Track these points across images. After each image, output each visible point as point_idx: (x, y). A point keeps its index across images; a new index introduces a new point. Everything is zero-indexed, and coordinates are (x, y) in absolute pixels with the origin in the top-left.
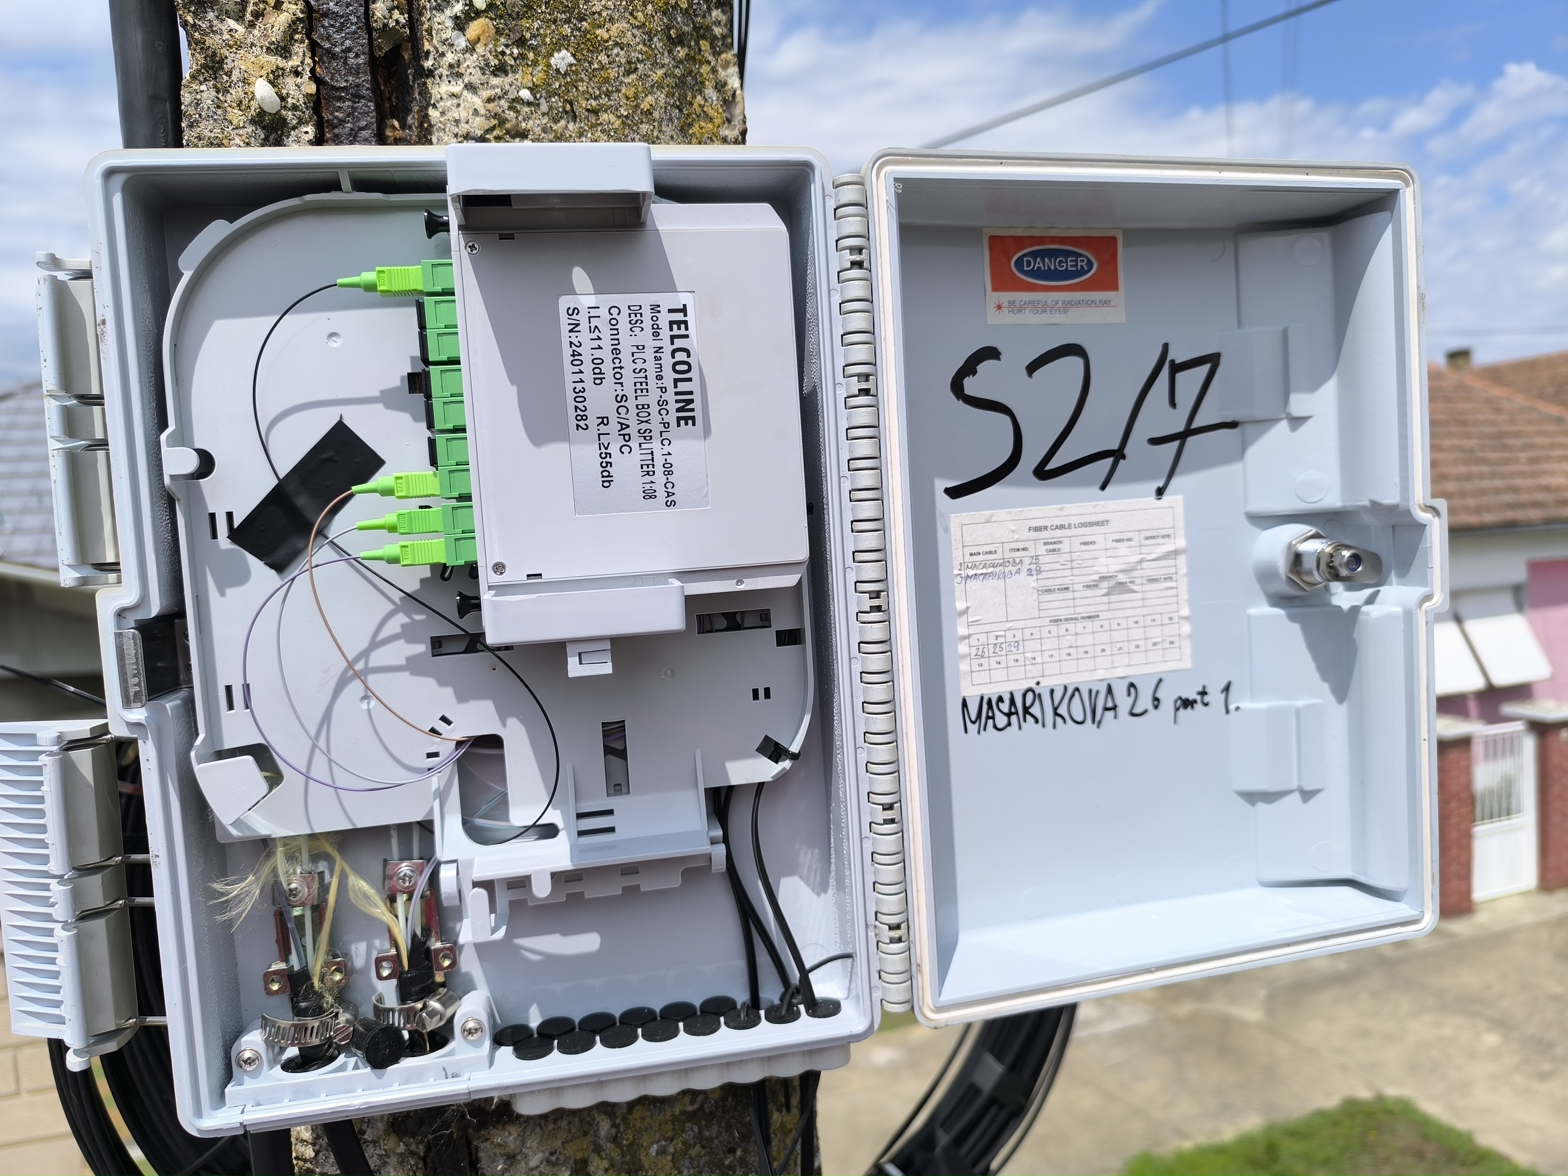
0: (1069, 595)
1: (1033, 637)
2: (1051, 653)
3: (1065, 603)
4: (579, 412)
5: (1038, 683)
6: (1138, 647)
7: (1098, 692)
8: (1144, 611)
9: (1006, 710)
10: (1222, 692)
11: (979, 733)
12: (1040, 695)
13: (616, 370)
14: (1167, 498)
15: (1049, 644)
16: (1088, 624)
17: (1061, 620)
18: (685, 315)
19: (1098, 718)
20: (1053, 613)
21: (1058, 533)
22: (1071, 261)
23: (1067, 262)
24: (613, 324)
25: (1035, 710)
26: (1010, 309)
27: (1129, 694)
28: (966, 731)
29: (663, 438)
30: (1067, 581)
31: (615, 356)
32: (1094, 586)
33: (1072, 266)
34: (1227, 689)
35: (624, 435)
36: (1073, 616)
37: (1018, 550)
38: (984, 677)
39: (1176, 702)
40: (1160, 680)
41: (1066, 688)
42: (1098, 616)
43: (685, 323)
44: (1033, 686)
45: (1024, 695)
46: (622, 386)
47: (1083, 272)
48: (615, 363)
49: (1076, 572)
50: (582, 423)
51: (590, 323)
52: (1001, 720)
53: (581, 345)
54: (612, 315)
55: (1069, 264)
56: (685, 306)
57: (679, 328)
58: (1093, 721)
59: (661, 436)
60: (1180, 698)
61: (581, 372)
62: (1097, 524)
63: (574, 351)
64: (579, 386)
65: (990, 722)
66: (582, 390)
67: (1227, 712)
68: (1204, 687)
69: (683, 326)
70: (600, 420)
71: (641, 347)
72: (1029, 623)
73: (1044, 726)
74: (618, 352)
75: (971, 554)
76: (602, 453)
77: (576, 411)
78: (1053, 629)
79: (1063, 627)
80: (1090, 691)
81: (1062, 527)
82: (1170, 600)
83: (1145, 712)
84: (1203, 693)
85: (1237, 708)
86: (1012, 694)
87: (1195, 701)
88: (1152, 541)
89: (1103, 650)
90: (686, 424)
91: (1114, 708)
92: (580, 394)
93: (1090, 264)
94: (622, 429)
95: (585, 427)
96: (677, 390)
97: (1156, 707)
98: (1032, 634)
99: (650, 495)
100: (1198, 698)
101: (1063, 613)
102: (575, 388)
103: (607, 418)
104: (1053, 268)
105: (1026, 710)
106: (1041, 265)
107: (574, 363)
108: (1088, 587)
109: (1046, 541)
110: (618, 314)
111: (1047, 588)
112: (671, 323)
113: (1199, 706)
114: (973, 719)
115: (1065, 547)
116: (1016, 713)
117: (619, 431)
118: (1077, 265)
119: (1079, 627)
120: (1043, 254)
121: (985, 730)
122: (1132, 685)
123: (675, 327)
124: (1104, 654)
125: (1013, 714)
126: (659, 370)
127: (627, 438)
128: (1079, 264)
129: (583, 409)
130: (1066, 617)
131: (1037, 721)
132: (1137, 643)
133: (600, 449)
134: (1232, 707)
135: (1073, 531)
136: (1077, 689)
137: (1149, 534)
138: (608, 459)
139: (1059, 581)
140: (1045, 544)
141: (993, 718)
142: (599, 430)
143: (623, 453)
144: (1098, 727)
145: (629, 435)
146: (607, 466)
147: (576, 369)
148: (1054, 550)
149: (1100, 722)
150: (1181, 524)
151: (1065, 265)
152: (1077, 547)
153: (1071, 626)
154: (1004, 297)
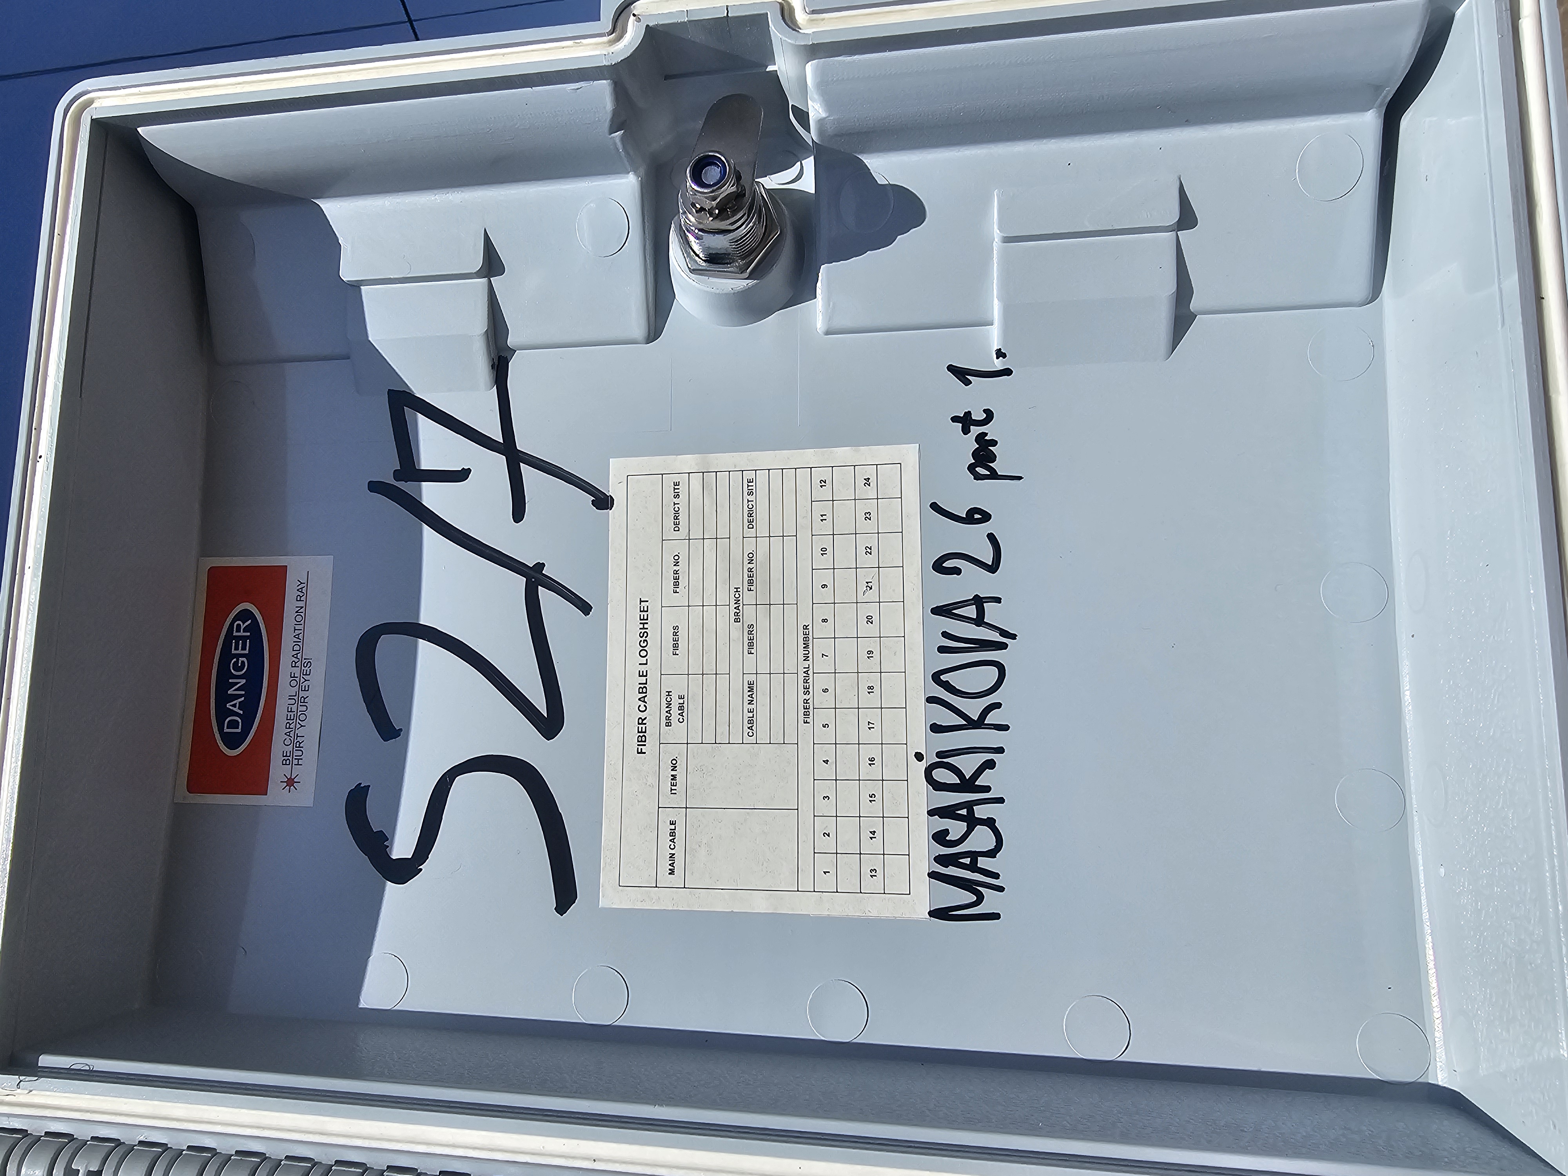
0: (762, 683)
1: (831, 760)
2: (864, 726)
3: (777, 691)
5: (919, 757)
6: (869, 551)
7: (945, 635)
8: (804, 536)
9: (963, 826)
10: (967, 383)
11: (1001, 889)
12: (939, 754)
14: (614, 490)
15: (847, 729)
16: (818, 647)
17: (806, 701)
19: (996, 637)
20: (791, 716)
21: (653, 697)
22: (237, 648)
23: (238, 656)
25: (968, 765)
26: (295, 762)
27: (957, 571)
28: (996, 916)
30: (738, 684)
32: (750, 632)
33: (244, 648)
34: (962, 374)
36: (802, 675)
37: (674, 777)
38: (896, 865)
39: (978, 477)
40: (935, 507)
41: (931, 700)
42: (806, 627)
44: (923, 765)
45: (938, 786)
47: (254, 628)
49: (723, 668)
52: (981, 839)
55: (240, 652)
58: (1004, 646)
60: (971, 468)
62: (644, 621)
65: (982, 862)
67: (1007, 372)
68: (955, 419)
72: (806, 765)
73: (1000, 750)
75: (672, 872)
78: (820, 717)
79: (818, 699)
80: (942, 650)
81: (643, 689)
82: (789, 485)
83: (991, 537)
84: (966, 421)
85: (1001, 355)
86: (931, 813)
87: (980, 438)
88: (683, 518)
89: (869, 620)
91: (979, 602)
93: (245, 615)
97: (986, 517)
98: (826, 762)
100: (975, 430)
101: (794, 697)
104: (243, 681)
105: (967, 784)
106: (237, 701)
108: (751, 645)
109: (664, 721)
111: (746, 725)
113: (991, 431)
114: (973, 898)
115: (677, 686)
116: (969, 805)
118: (244, 638)
119: (820, 665)
120: (223, 698)
121: (996, 876)
122: (939, 566)
124: (875, 619)
125: (971, 812)
128: (242, 633)
130: (801, 690)
131: (990, 764)
132: (862, 550)
134: (999, 364)
135: (652, 668)
136: (936, 677)
137: (669, 522)
139: (736, 701)
140: (668, 725)
141: (974, 855)
144: (1013, 637)
148: (681, 708)
149: (1004, 633)
150: (657, 463)
152: (678, 663)
153: (818, 682)
154: (277, 771)
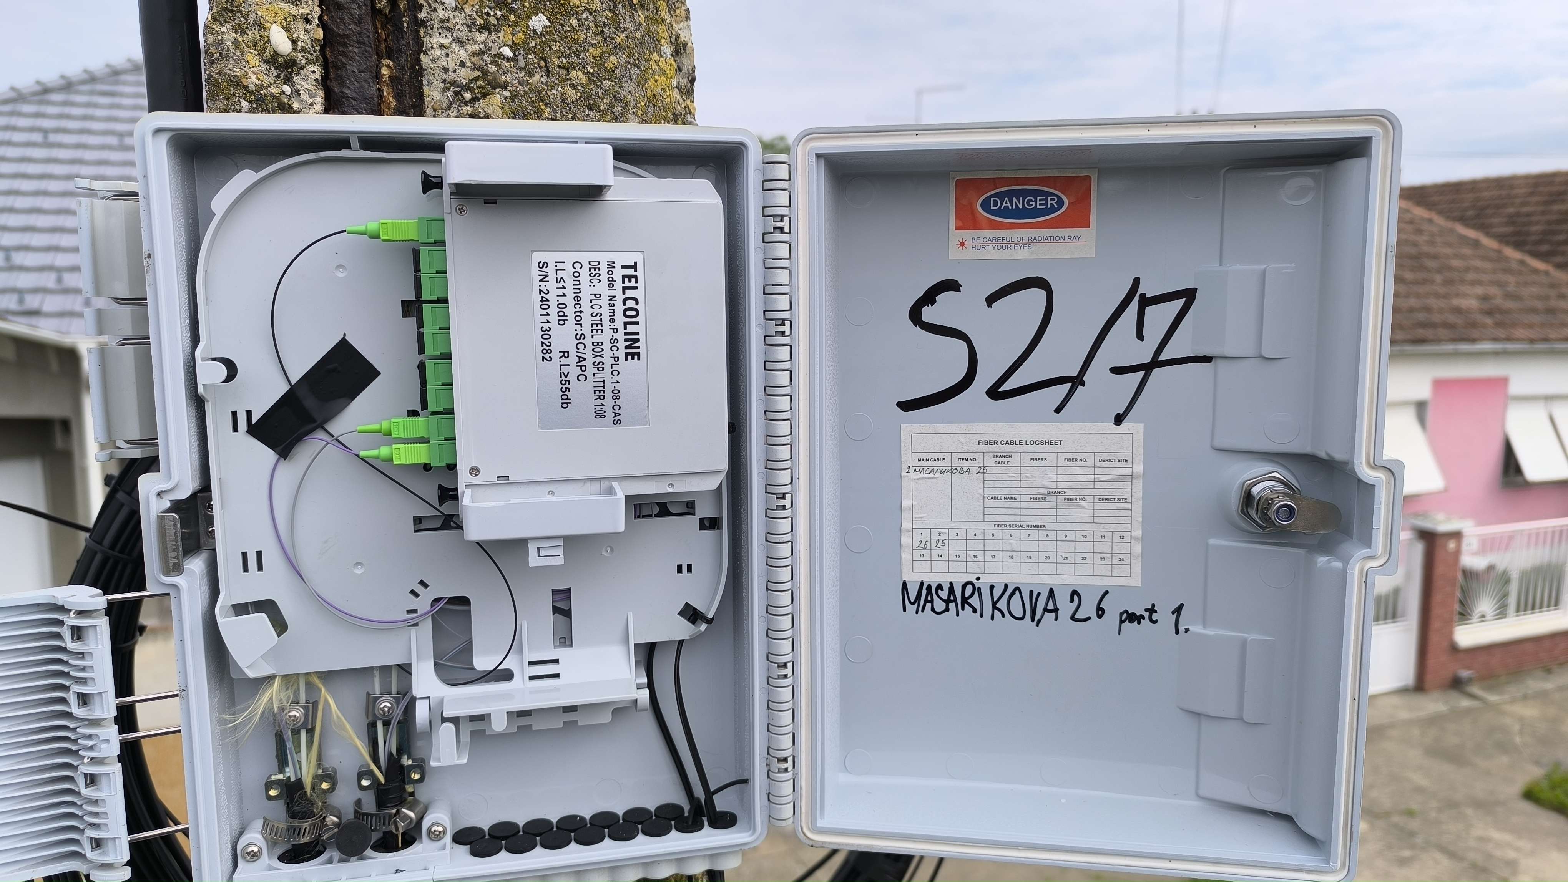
0: (1017, 504)
1: (976, 538)
2: (993, 553)
3: (1010, 511)
4: (545, 347)
5: (978, 579)
6: (1084, 559)
7: (1039, 594)
8: (1094, 527)
9: (945, 598)
10: (1173, 613)
11: (917, 613)
12: (979, 588)
13: (577, 314)
14: (1125, 426)
15: (991, 545)
16: (1034, 533)
17: (1006, 526)
18: (636, 271)
19: (1037, 617)
20: (998, 518)
21: (1008, 448)
22: (1040, 200)
23: (1036, 201)
24: (576, 277)
25: (974, 601)
26: (974, 246)
27: (1072, 601)
28: (905, 610)
29: (613, 369)
30: (1014, 491)
31: (576, 302)
32: (1042, 498)
33: (1040, 205)
34: (1178, 610)
35: (581, 366)
36: (1019, 524)
37: (967, 460)
38: (926, 566)
39: (1121, 614)
40: (1107, 592)
41: (1006, 586)
42: (1044, 526)
43: (636, 277)
44: (974, 581)
45: (964, 587)
46: (581, 327)
47: (1053, 210)
48: (576, 308)
49: (1023, 484)
50: (547, 356)
51: (557, 275)
52: (939, 605)
53: (548, 293)
54: (575, 268)
55: (1038, 202)
56: (635, 263)
57: (630, 281)
58: (1033, 620)
59: (612, 368)
60: (1126, 612)
61: (548, 314)
62: (1050, 443)
63: (542, 297)
64: (546, 326)
65: (929, 605)
66: (548, 329)
67: (1177, 632)
68: (1153, 605)
69: (633, 280)
70: (562, 354)
71: (598, 296)
72: (973, 525)
73: (981, 616)
74: (579, 299)
75: (919, 460)
76: (562, 380)
77: (543, 346)
78: (998, 533)
79: (1006, 533)
80: (1031, 592)
81: (1012, 443)
82: (1122, 520)
83: (1089, 618)
84: (1152, 610)
85: (1187, 630)
86: (951, 583)
87: (1143, 617)
88: (1107, 464)
89: (1047, 558)
90: (633, 359)
91: (1056, 610)
92: (547, 332)
93: (1061, 203)
94: (580, 361)
95: (549, 359)
96: (626, 331)
97: (1100, 617)
98: (975, 535)
99: (600, 415)
100: (1146, 615)
101: (1008, 520)
102: (543, 327)
103: (568, 352)
104: (1020, 207)
105: (965, 600)
106: (1009, 204)
107: (543, 307)
108: (1035, 499)
109: (995, 454)
110: (580, 268)
111: (993, 496)
112: (624, 277)
113: (1146, 622)
114: (912, 601)
115: (1014, 461)
116: (955, 601)
117: (577, 363)
118: (1046, 204)
119: (1024, 534)
120: (1010, 194)
121: (923, 611)
122: (1075, 592)
123: (627, 280)
124: (1048, 561)
125: (952, 601)
126: (612, 314)
127: (583, 368)
128: (1049, 202)
129: (549, 344)
130: (1011, 523)
131: (975, 611)
132: (1084, 555)
133: (561, 377)
134: (1182, 629)
135: (1024, 447)
136: (1017, 589)
137: (1105, 456)
138: (567, 385)
139: (1006, 491)
140: (994, 456)
141: (932, 602)
142: (560, 361)
143: (579, 381)
144: (1037, 625)
145: (585, 366)
146: (566, 391)
147: (544, 312)
148: (1003, 463)
149: (1039, 621)
150: (1139, 452)
151: (1034, 203)
152: (1026, 461)
153: (1016, 533)
154: (968, 235)
